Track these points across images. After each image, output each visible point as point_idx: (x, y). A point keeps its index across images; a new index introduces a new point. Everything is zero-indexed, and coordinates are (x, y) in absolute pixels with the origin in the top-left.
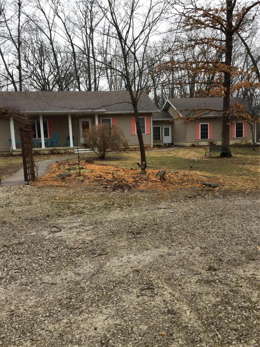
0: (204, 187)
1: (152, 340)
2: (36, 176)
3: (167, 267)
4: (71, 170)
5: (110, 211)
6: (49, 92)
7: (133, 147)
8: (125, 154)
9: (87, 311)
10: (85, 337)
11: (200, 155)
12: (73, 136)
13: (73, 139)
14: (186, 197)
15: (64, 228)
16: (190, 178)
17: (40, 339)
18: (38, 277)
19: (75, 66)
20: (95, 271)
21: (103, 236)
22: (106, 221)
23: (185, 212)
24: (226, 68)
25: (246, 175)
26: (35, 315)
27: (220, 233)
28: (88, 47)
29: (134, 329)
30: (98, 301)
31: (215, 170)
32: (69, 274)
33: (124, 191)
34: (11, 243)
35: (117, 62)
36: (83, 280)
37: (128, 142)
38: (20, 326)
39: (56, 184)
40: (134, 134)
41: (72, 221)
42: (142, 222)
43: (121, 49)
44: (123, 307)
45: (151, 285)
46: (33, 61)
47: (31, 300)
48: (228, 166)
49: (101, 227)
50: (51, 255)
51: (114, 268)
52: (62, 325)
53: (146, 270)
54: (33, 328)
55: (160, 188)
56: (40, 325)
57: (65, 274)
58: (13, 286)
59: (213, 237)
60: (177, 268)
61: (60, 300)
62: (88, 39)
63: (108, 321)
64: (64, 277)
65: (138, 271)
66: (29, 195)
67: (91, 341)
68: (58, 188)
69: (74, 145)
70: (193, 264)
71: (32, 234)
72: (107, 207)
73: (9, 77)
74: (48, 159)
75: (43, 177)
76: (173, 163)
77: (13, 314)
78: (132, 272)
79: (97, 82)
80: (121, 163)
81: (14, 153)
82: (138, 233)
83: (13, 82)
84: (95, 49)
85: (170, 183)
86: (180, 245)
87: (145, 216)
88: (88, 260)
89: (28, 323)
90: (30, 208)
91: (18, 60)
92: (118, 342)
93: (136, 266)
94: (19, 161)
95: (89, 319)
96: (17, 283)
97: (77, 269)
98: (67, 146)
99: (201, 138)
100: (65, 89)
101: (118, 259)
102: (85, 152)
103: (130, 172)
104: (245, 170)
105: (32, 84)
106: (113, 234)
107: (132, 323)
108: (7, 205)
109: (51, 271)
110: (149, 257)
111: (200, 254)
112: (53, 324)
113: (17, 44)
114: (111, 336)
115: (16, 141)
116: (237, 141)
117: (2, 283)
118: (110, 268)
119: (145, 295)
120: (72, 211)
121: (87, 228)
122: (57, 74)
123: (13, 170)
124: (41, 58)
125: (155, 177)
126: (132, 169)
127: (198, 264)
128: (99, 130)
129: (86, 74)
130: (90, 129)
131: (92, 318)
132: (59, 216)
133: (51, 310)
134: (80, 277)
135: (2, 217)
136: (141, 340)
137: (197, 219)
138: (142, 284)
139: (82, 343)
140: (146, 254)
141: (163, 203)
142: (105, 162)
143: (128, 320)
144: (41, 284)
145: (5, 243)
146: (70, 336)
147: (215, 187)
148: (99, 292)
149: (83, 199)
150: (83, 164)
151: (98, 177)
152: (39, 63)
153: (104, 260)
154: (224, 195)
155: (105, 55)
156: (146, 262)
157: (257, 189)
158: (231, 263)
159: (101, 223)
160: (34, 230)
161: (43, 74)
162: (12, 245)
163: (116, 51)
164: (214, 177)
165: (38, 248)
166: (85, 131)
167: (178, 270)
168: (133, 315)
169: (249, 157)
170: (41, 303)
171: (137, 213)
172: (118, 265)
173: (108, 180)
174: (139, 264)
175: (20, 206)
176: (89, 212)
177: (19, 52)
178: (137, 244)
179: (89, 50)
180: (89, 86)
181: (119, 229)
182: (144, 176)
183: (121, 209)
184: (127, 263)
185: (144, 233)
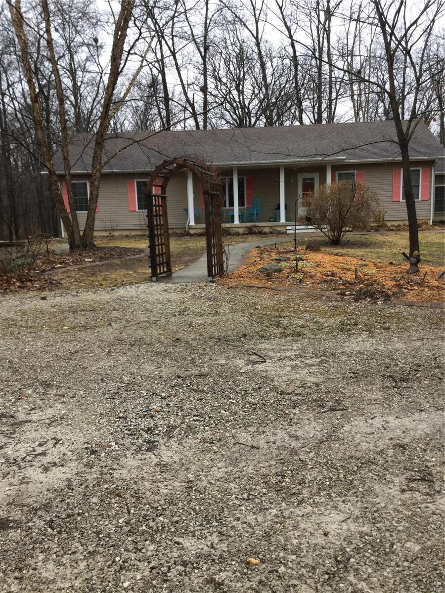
1: (429, 572)
2: (225, 269)
4: (282, 261)
5: (349, 336)
6: (251, 129)
7: (394, 223)
8: (378, 237)
9: (311, 501)
10: (307, 545)
12: (285, 204)
13: (286, 209)
15: (270, 358)
17: (233, 534)
18: (229, 432)
19: (296, 82)
20: (324, 436)
21: (338, 378)
22: (343, 353)
26: (226, 494)
28: (321, 46)
29: (395, 547)
30: (331, 487)
32: (280, 434)
33: (375, 303)
34: (188, 372)
35: (372, 69)
36: (304, 449)
37: (384, 216)
38: (202, 508)
39: (256, 283)
40: (396, 200)
41: (283, 348)
42: (410, 360)
44: (374, 504)
45: (429, 474)
46: (227, 77)
47: (219, 468)
49: (334, 362)
50: (250, 400)
51: (359, 436)
52: (269, 518)
53: (418, 447)
54: (222, 514)
56: (234, 512)
57: (273, 434)
58: (191, 441)
61: (265, 476)
62: (322, 32)
63: (347, 524)
64: (272, 439)
65: (403, 447)
66: (215, 299)
67: (318, 553)
68: (261, 290)
69: (287, 220)
71: (220, 362)
72: (343, 328)
73: (188, 105)
74: (244, 242)
75: (236, 272)
77: (192, 487)
78: (392, 447)
79: (333, 107)
80: (370, 252)
81: (192, 232)
82: (402, 380)
83: (194, 115)
84: (332, 49)
87: (417, 349)
88: (311, 415)
89: (214, 505)
90: (216, 320)
91: (202, 77)
92: (365, 564)
93: (399, 438)
94: (198, 244)
95: (313, 516)
96: (197, 438)
97: (292, 428)
98: (275, 221)
100: (275, 122)
101: (366, 420)
102: (305, 231)
103: (388, 269)
105: (222, 117)
106: (356, 376)
107: (391, 536)
108: (182, 313)
109: (250, 426)
110: (424, 425)
112: (253, 513)
113: (202, 49)
114: (353, 551)
115: (195, 211)
117: (175, 435)
118: (350, 435)
119: (417, 491)
120: (284, 330)
121: (309, 362)
122: (264, 98)
123: (189, 258)
124: (240, 71)
125: (436, 280)
126: (391, 263)
128: (332, 193)
129: (314, 94)
130: (315, 192)
131: (320, 515)
132: (262, 337)
133: (250, 489)
134: (298, 442)
135: (175, 330)
136: (409, 567)
138: (411, 471)
139: (302, 554)
140: (418, 419)
142: (340, 250)
143: (384, 528)
144: (235, 444)
145: (179, 372)
146: (282, 539)
148: (331, 472)
149: (302, 312)
150: (302, 251)
151: (328, 276)
152: (236, 80)
153: (340, 419)
155: (349, 58)
156: (419, 432)
159: (334, 354)
160: (223, 356)
161: (241, 97)
162: (189, 376)
163: (370, 50)
165: (230, 385)
166: (307, 194)
168: (394, 521)
170: (235, 476)
171: (400, 344)
172: (365, 431)
173: (346, 281)
174: (405, 434)
175: (201, 316)
176: (313, 334)
177: (205, 63)
178: (401, 399)
179: (321, 50)
180: (318, 116)
181: (367, 368)
182: (415, 277)
183: (370, 333)
184: (383, 431)
185: (414, 381)
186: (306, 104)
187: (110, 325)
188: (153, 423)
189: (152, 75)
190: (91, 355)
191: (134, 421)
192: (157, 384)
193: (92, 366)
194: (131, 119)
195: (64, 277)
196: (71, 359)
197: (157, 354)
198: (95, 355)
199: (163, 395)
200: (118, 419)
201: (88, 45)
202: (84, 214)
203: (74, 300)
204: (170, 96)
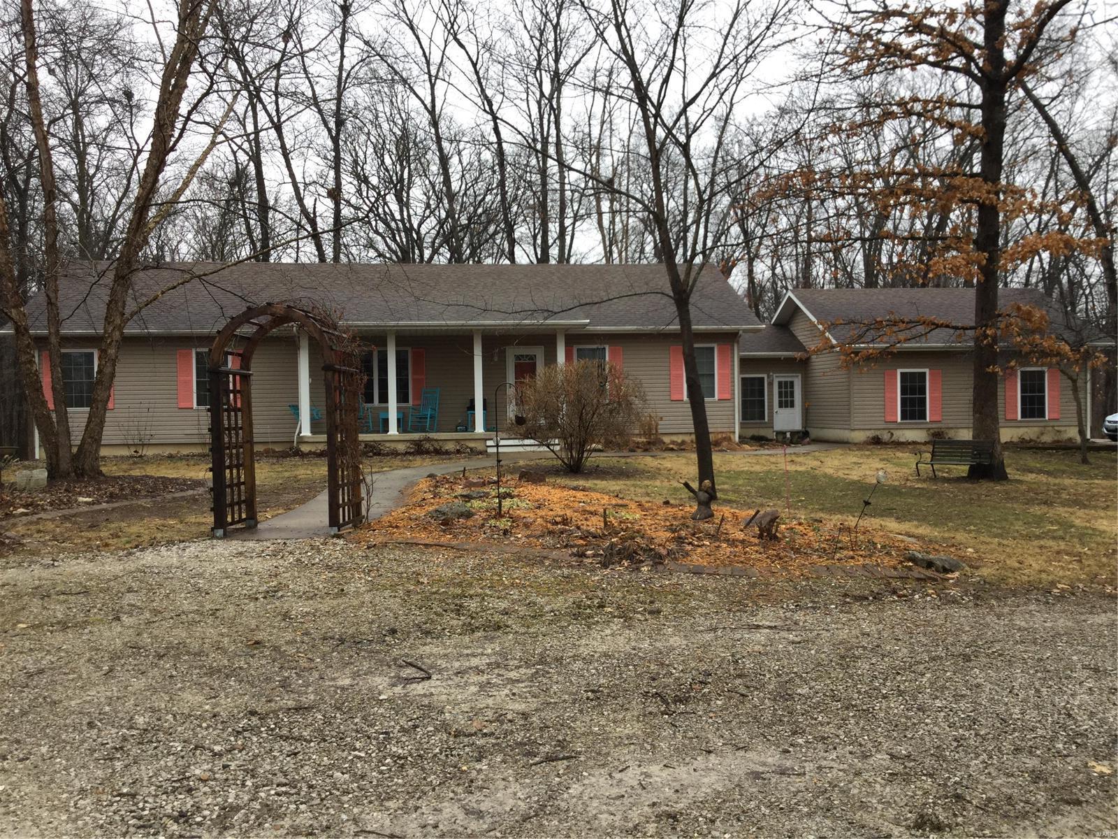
0: (910, 568)
2: (364, 512)
3: (772, 809)
4: (474, 498)
5: (589, 627)
6: (422, 267)
7: (675, 438)
8: (648, 462)
11: (899, 469)
12: (485, 401)
13: (485, 408)
14: (846, 595)
15: (440, 671)
16: (862, 537)
18: (347, 812)
19: (504, 194)
20: (531, 808)
21: (565, 701)
22: (575, 658)
23: (841, 643)
24: (982, 191)
25: (1054, 538)
27: (960, 713)
28: (545, 133)
31: (949, 518)
32: (448, 810)
33: (638, 569)
34: (273, 704)
35: (632, 179)
36: (492, 833)
37: (657, 425)
39: (423, 537)
40: (678, 397)
41: (466, 652)
42: (693, 665)
43: (644, 141)
46: (379, 176)
48: (994, 508)
49: (559, 674)
50: (394, 749)
51: (595, 803)
53: (701, 815)
55: (758, 564)
57: (435, 810)
58: (268, 833)
59: (935, 724)
60: (809, 815)
62: (546, 110)
64: (431, 820)
65: (674, 818)
66: (340, 568)
68: (431, 550)
69: (487, 429)
70: (863, 806)
71: (340, 683)
72: (578, 613)
73: (304, 221)
74: (406, 467)
75: (385, 518)
76: (804, 491)
78: (654, 819)
79: (568, 239)
80: (633, 485)
81: (305, 448)
82: (678, 700)
83: (316, 237)
84: (563, 141)
85: (792, 549)
86: (820, 745)
87: (706, 647)
88: (510, 771)
90: (338, 605)
91: (332, 173)
93: (667, 802)
94: (316, 471)
96: (282, 826)
97: (473, 798)
98: (466, 430)
99: (902, 419)
100: (468, 259)
101: (610, 775)
102: (521, 449)
103: (661, 512)
104: (1052, 523)
105: (371, 245)
106: (597, 697)
108: (270, 594)
109: (389, 799)
110: (713, 777)
111: (890, 774)
113: (332, 125)
115: (311, 410)
116: (1026, 430)
117: (236, 824)
118: (580, 802)
120: (469, 620)
121: (513, 675)
122: (447, 216)
123: (298, 496)
124: (403, 168)
125: (741, 530)
126: (667, 503)
127: (880, 807)
128: (567, 380)
130: (538, 377)
132: (428, 633)
134: (481, 821)
135: (253, 627)
137: (883, 665)
140: (703, 767)
141: (767, 612)
142: (581, 483)
144: (357, 834)
145: (253, 704)
147: (946, 571)
149: (506, 588)
150: (512, 482)
151: (557, 523)
152: (395, 182)
153: (564, 774)
154: (977, 597)
155: (594, 159)
156: (704, 790)
157: (1092, 583)
158: (997, 808)
159: (559, 660)
160: (347, 671)
161: (405, 213)
162: (274, 712)
163: (628, 146)
164: (944, 539)
165: (356, 725)
166: (522, 383)
167: (810, 823)
169: (1067, 482)
171: (677, 638)
172: (607, 794)
173: (588, 531)
174: (679, 795)
175: (308, 599)
176: (523, 625)
177: (337, 149)
178: (674, 734)
179: (545, 142)
180: (542, 251)
181: (617, 682)
182: (706, 525)
183: (625, 621)
184: (639, 791)
185: (699, 700)
186: (521, 231)
187: (118, 619)
188: (192, 803)
189: (237, 163)
190: (71, 677)
191: (150, 800)
192: (207, 729)
193: (71, 699)
194: (193, 241)
195: (29, 532)
196: (27, 686)
197: (212, 672)
198: (80, 677)
199: (217, 748)
200: (118, 798)
201: (112, 102)
202: (82, 413)
203: (46, 573)
204: (271, 203)
